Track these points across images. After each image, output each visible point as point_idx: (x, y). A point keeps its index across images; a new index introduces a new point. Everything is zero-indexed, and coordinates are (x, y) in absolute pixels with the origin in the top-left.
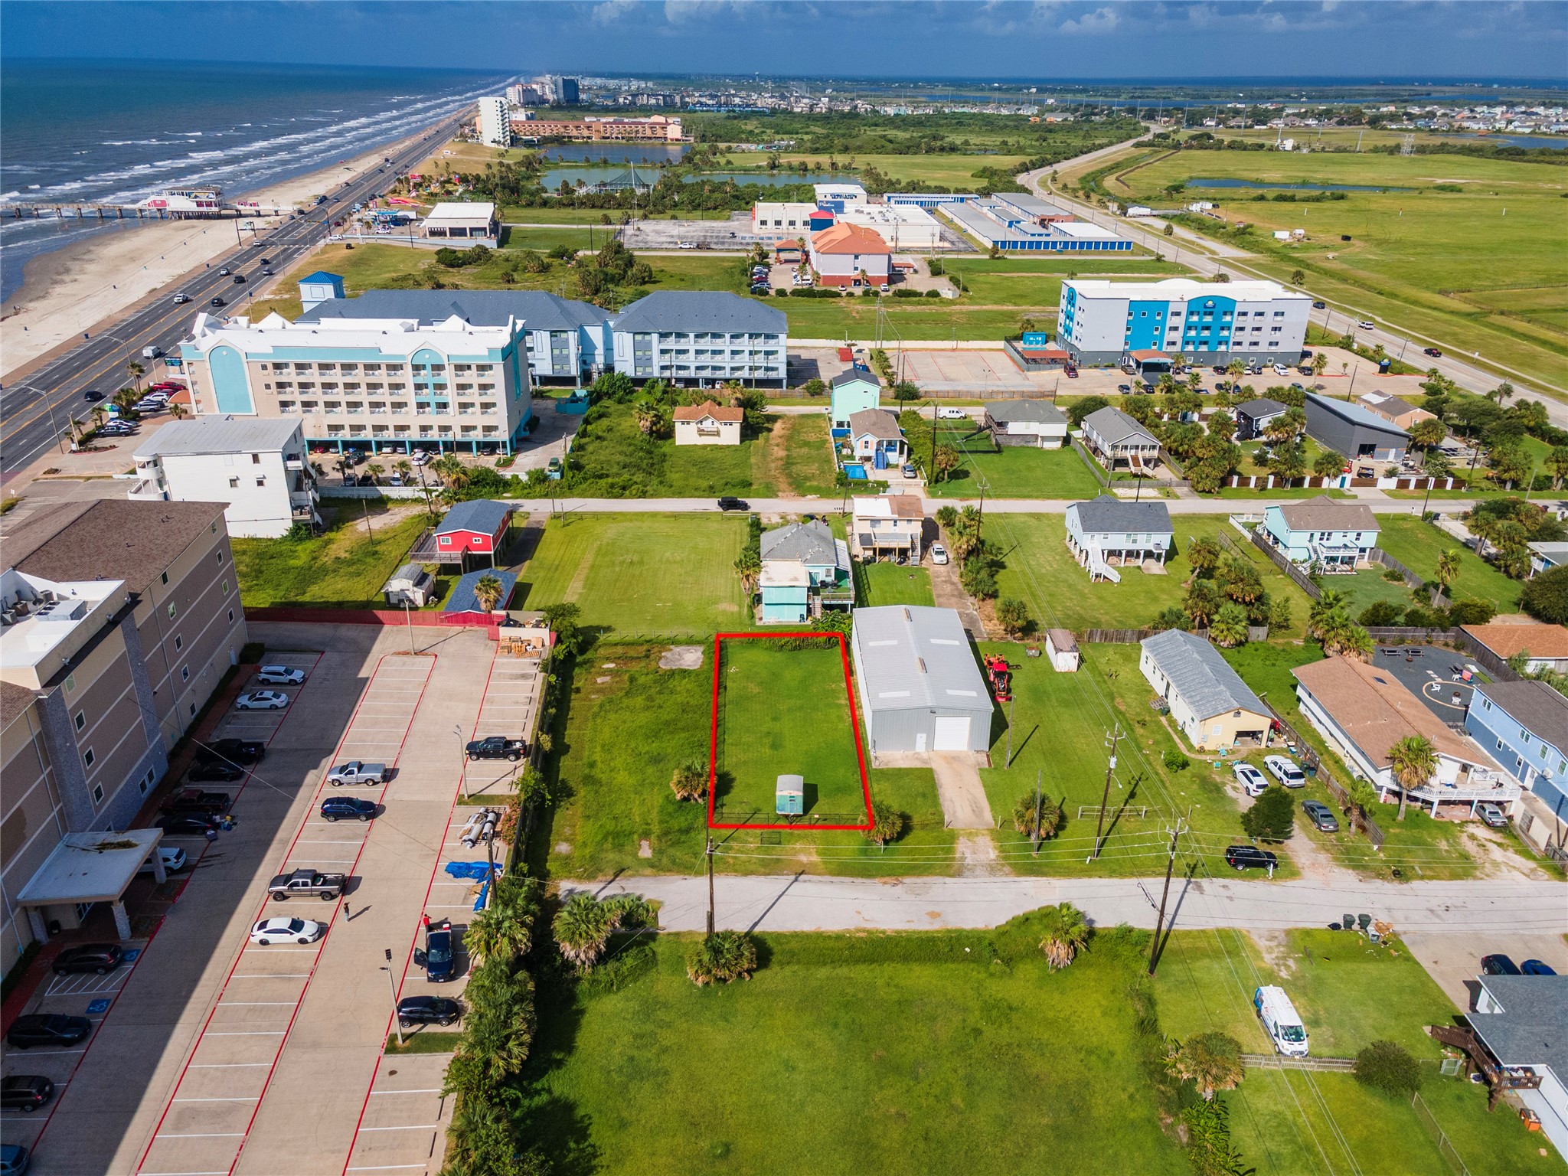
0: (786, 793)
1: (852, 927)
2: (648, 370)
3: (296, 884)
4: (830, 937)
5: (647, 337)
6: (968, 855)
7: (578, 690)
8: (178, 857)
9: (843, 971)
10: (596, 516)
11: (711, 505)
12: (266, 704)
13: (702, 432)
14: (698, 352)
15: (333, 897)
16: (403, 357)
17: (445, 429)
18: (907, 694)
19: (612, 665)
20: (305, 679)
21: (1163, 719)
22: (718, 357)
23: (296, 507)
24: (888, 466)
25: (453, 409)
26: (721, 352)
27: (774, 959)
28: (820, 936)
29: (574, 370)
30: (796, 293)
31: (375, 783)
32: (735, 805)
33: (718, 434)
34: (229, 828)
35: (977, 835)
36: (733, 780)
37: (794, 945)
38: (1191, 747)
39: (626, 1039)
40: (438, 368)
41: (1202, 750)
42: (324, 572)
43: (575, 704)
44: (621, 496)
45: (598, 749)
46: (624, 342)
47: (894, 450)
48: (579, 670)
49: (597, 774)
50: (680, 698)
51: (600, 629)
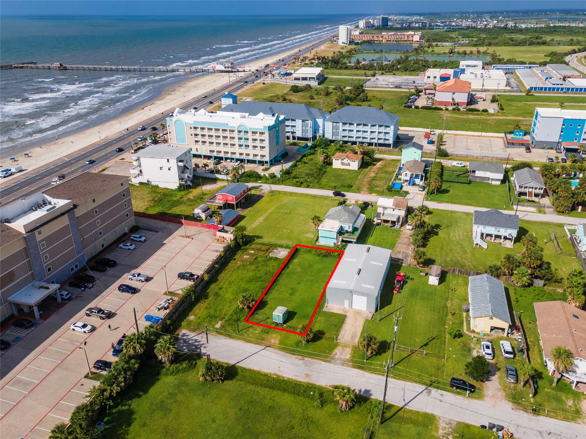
0: (276, 314)
1: (273, 373)
2: (337, 137)
3: (93, 312)
4: (262, 374)
5: (338, 124)
6: (338, 354)
7: (235, 259)
8: (67, 295)
9: (258, 389)
10: (285, 193)
11: (330, 193)
12: (127, 247)
13: (343, 164)
14: (358, 131)
15: (103, 319)
16: (235, 127)
17: (248, 155)
18: (344, 282)
19: (253, 252)
20: (145, 241)
21: (465, 314)
22: (366, 134)
23: (181, 179)
24: (414, 184)
25: (251, 147)
26: (367, 132)
27: (237, 377)
28: (259, 373)
29: (310, 135)
30: (424, 108)
31: (142, 282)
32: (260, 316)
33: (349, 165)
34: (90, 288)
35: (347, 347)
36: (268, 304)
37: (247, 374)
38: (469, 329)
39: (166, 394)
40: (246, 132)
41: (474, 332)
42: (182, 203)
43: (230, 264)
44: (299, 186)
45: (227, 283)
46: (329, 125)
47: (418, 178)
48: (239, 252)
49: (221, 292)
50: (268, 269)
51: (259, 237)
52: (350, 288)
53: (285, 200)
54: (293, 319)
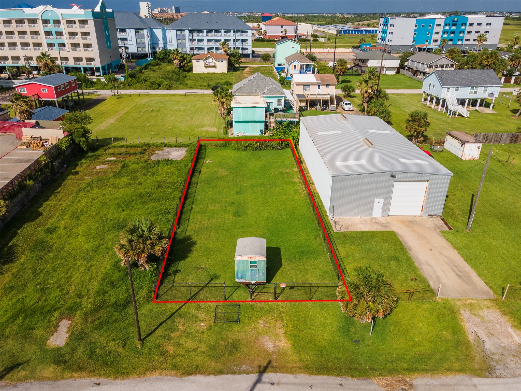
0: (245, 258)
2: (184, 50)
5: (183, 32)
7: (77, 173)
13: (207, 66)
16: (36, 15)
17: (65, 59)
19: (113, 158)
22: (218, 43)
25: (68, 47)
26: (219, 40)
29: (148, 50)
40: (57, 22)
43: (68, 182)
44: (157, 89)
45: (68, 216)
46: (172, 35)
48: (84, 161)
50: (159, 178)
51: (116, 139)
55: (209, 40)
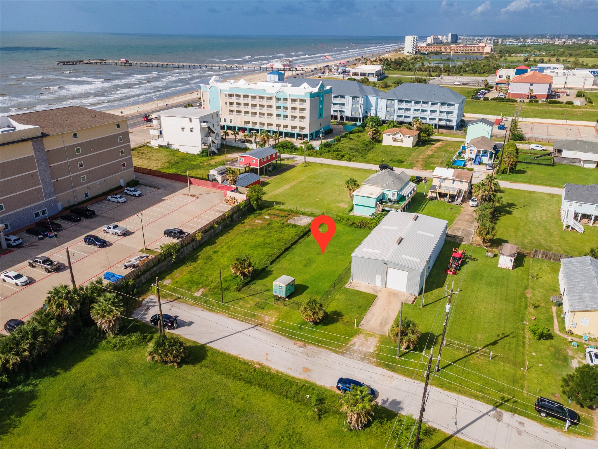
0: (278, 284)
1: (256, 361)
2: (392, 117)
3: (37, 261)
4: (240, 361)
5: (393, 102)
6: (357, 345)
7: (243, 223)
9: (229, 382)
10: (321, 165)
11: (376, 167)
13: (395, 140)
15: (49, 272)
16: (272, 94)
17: (286, 126)
18: (378, 251)
19: (268, 217)
21: (554, 309)
23: (204, 143)
24: (480, 163)
25: (289, 118)
27: (204, 362)
28: (236, 359)
29: (360, 114)
31: (119, 235)
32: (259, 285)
33: (402, 141)
35: (372, 336)
36: (272, 274)
37: (219, 359)
38: (562, 328)
39: (94, 375)
40: (285, 100)
41: (571, 333)
43: (236, 228)
44: (340, 159)
45: (226, 246)
46: (383, 102)
47: (487, 156)
48: (252, 216)
49: (215, 256)
50: (282, 235)
51: (278, 203)
52: (385, 259)
53: (319, 171)
54: (301, 294)
55: (415, 110)
